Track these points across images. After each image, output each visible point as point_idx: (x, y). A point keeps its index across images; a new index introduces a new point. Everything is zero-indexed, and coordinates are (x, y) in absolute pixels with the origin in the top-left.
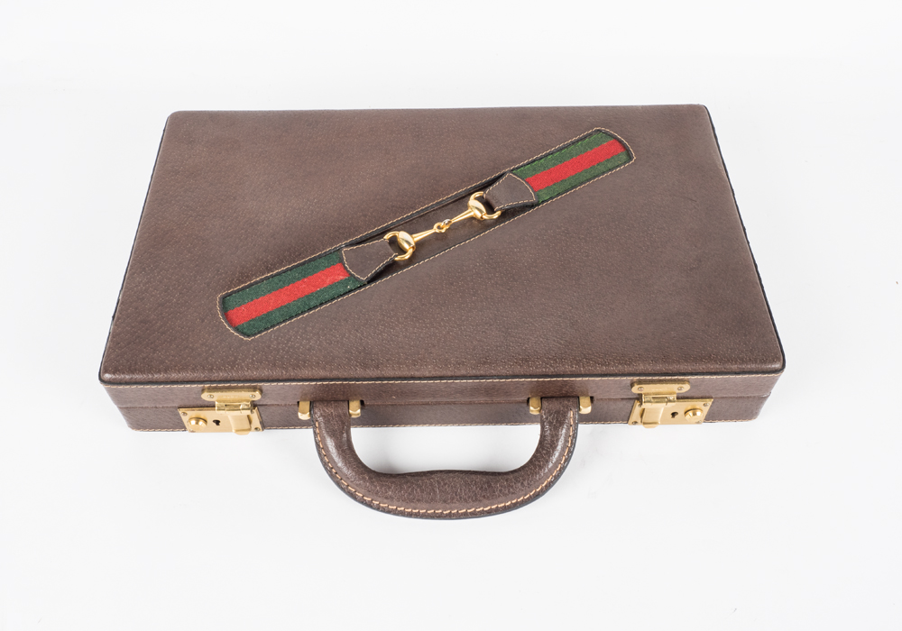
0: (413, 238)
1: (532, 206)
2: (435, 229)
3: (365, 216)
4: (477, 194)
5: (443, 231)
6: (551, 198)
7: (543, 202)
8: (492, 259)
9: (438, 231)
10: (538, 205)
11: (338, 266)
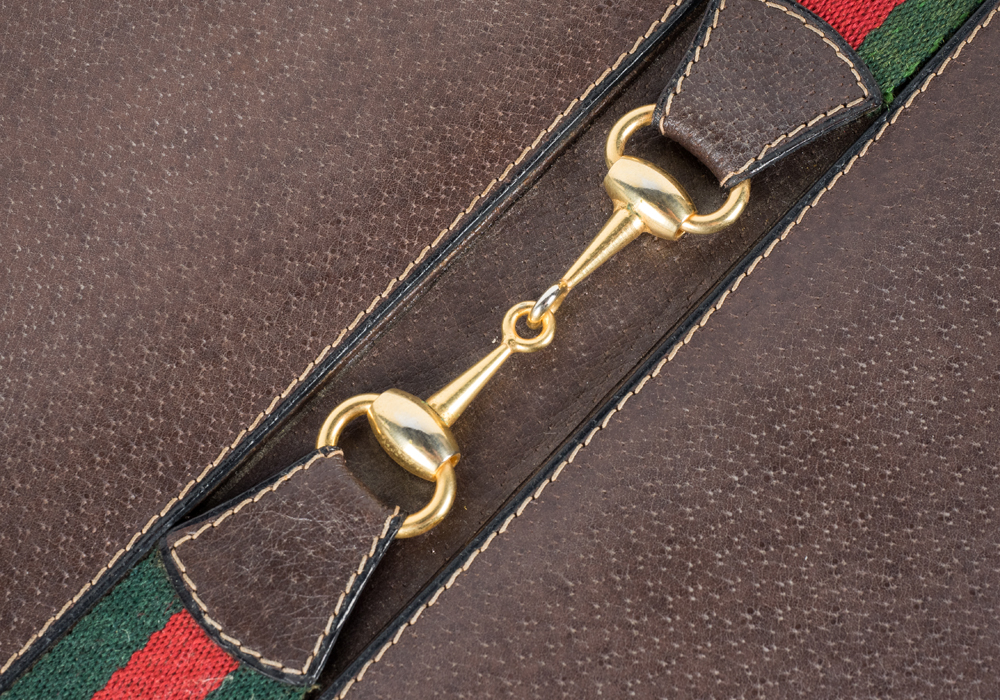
0: (436, 413)
1: (864, 125)
2: (510, 343)
3: (214, 357)
4: (629, 123)
5: (546, 338)
6: (929, 62)
7: (902, 89)
8: (783, 438)
9: (523, 346)
10: (886, 111)
11: (177, 632)
